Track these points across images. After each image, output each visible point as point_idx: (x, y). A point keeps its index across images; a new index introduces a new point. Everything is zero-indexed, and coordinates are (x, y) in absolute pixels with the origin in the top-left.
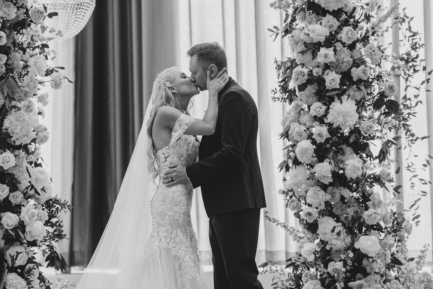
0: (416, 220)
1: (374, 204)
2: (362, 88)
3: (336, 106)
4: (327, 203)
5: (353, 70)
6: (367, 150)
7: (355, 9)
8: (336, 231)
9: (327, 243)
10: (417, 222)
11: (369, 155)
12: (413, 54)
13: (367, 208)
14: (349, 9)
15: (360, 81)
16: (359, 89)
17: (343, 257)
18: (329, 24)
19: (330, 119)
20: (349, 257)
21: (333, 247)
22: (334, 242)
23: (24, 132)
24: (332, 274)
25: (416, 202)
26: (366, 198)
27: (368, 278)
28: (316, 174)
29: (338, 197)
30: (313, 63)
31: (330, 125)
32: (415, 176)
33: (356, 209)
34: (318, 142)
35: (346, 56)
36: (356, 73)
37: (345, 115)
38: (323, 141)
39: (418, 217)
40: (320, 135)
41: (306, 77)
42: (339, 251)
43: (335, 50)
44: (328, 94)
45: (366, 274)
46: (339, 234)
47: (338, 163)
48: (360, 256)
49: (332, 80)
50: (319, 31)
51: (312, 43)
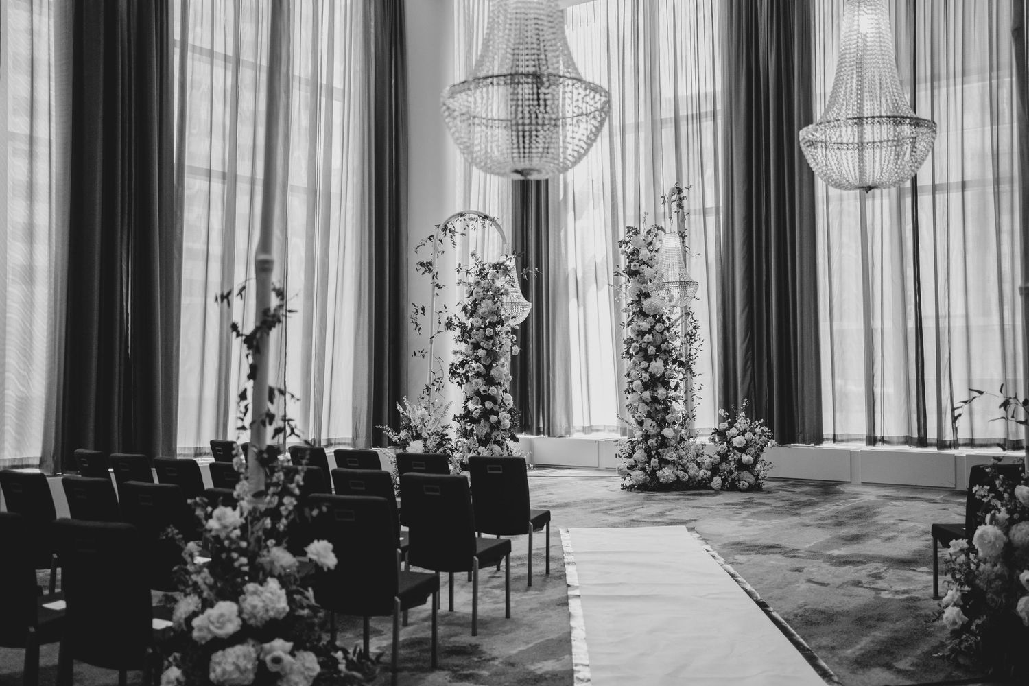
1: (672, 412)
2: (667, 354)
3: (653, 363)
4: (648, 411)
5: (662, 345)
6: (669, 385)
8: (653, 425)
9: (648, 431)
11: (670, 387)
12: (694, 331)
13: (668, 413)
14: (661, 313)
15: (665, 350)
16: (665, 355)
17: (656, 438)
18: (650, 322)
19: (650, 370)
20: (658, 438)
21: (651, 433)
22: (651, 431)
23: (502, 377)
24: (650, 446)
25: (694, 408)
26: (668, 409)
27: (667, 448)
28: (643, 397)
29: (654, 408)
30: (642, 341)
31: (650, 373)
32: (694, 395)
33: (663, 414)
34: (644, 381)
35: (658, 337)
36: (664, 346)
37: (658, 368)
38: (647, 381)
39: (695, 416)
40: (645, 378)
41: (638, 348)
42: (654, 435)
43: (653, 336)
44: (649, 357)
46: (654, 427)
47: (654, 392)
48: (664, 438)
49: (652, 350)
50: (645, 325)
51: (641, 331)
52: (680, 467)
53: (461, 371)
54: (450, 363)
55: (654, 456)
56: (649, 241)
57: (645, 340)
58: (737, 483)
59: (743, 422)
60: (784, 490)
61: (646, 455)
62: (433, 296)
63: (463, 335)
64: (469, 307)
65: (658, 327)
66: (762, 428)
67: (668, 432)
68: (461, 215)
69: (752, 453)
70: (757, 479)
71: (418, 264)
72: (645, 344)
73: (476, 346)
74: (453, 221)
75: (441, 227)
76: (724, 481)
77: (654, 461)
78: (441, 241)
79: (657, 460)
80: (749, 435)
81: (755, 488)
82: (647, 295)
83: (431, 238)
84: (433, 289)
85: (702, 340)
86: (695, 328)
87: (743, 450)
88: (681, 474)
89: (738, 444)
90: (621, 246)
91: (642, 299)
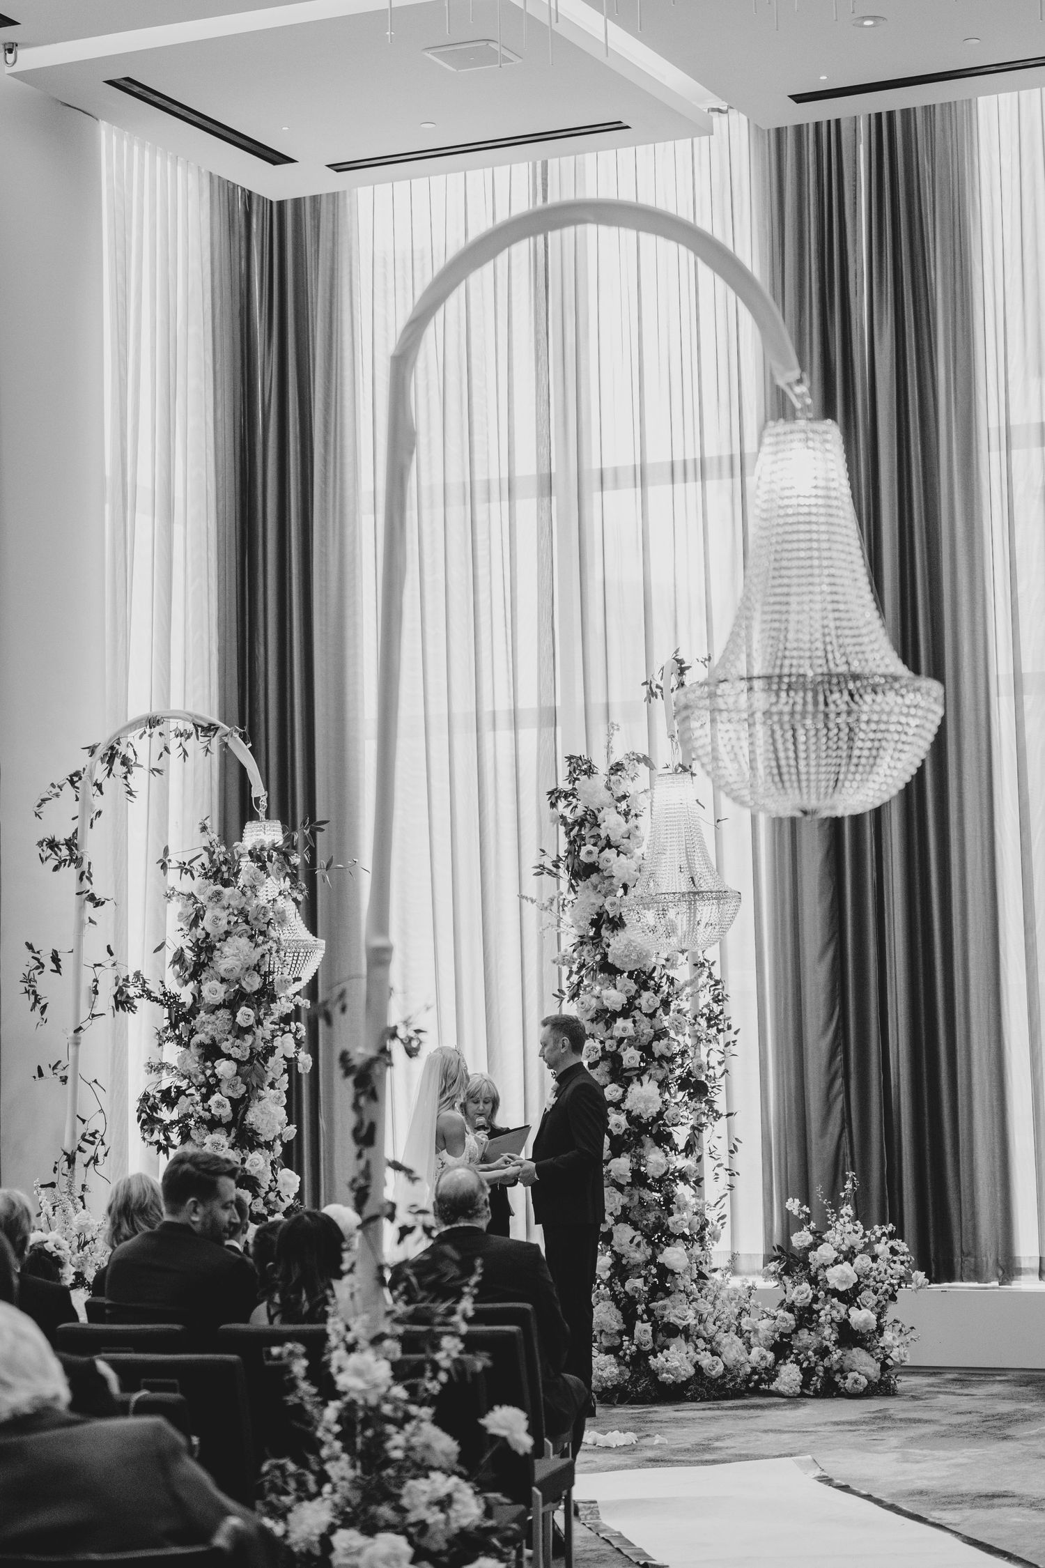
0: (721, 1221)
1: (679, 1208)
2: (665, 1064)
3: (635, 1089)
4: (624, 1208)
5: (655, 1044)
6: (671, 1142)
7: (654, 969)
8: (635, 1241)
9: (623, 1256)
10: (723, 1224)
11: (674, 1148)
12: (717, 1009)
13: (671, 1214)
14: (648, 970)
15: (662, 1057)
16: (661, 1067)
17: (643, 1273)
18: (626, 989)
19: (627, 1105)
20: (651, 1274)
21: (631, 1261)
22: (632, 1255)
23: (270, 1127)
24: (631, 1293)
25: (721, 1198)
26: (669, 1200)
27: (672, 1297)
28: (612, 1173)
29: (636, 1198)
30: (606, 1035)
31: (629, 1113)
32: (719, 1165)
33: (658, 1213)
34: (615, 1133)
35: (646, 1028)
36: (659, 1047)
37: (648, 1100)
38: (621, 1133)
39: (723, 1217)
40: (618, 1125)
41: (600, 1054)
42: (637, 1265)
43: (634, 1022)
44: (625, 1074)
45: (668, 1293)
46: (638, 1245)
47: (639, 1159)
48: (665, 1272)
49: (631, 1057)
50: (615, 997)
51: (606, 1010)
52: (701, 1343)
53: (166, 1115)
54: (140, 1095)
55: (640, 1318)
56: (620, 794)
57: (617, 1033)
58: (837, 1378)
59: (849, 1227)
60: (946, 1393)
61: (619, 1314)
62: (81, 925)
63: (174, 1026)
64: (189, 955)
65: (648, 1000)
66: (891, 1243)
67: (674, 1256)
68: (153, 722)
69: (872, 1303)
70: (884, 1367)
71: (40, 844)
72: (614, 1043)
73: (211, 1052)
74: (133, 736)
75: (100, 752)
76: (808, 1373)
77: (643, 1330)
78: (99, 786)
79: (648, 1326)
80: (863, 1261)
81: (881, 1388)
82: (617, 924)
83: (74, 779)
84: (81, 908)
85: (734, 1029)
86: (717, 1000)
87: (849, 1297)
88: (706, 1360)
89: (842, 1282)
90: (553, 805)
91: (604, 932)
